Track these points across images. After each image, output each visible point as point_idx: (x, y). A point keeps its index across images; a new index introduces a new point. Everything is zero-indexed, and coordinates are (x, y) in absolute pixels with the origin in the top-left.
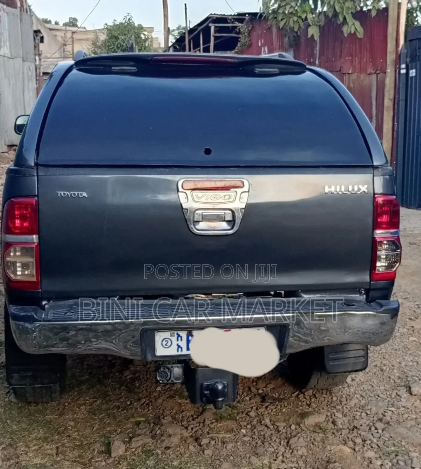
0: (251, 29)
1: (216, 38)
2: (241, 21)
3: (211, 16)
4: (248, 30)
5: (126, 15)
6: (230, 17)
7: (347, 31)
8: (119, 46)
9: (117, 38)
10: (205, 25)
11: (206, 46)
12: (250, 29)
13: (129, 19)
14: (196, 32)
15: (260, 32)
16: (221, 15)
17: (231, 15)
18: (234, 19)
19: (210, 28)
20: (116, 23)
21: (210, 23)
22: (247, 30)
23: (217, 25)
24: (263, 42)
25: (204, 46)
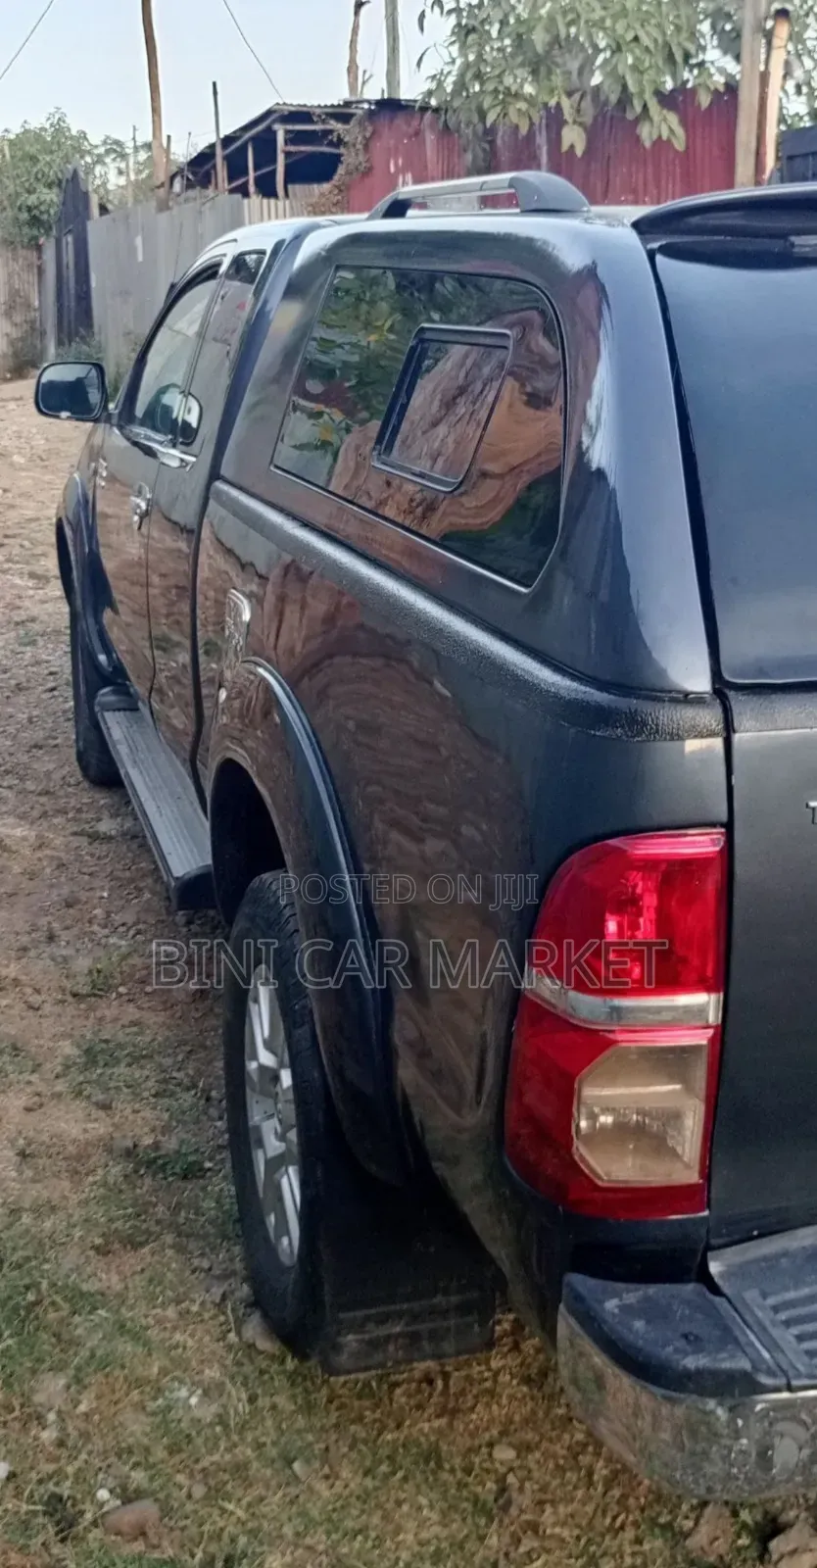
0: (371, 137)
1: (288, 154)
2: (344, 118)
3: (277, 107)
4: (364, 137)
5: (53, 110)
6: (318, 111)
7: (651, 133)
8: (40, 176)
9: (34, 159)
10: (260, 128)
11: (264, 171)
12: (368, 135)
13: (59, 119)
14: (238, 143)
15: (392, 142)
16: (299, 105)
17: (319, 106)
18: (327, 114)
19: (275, 133)
20: (27, 127)
21: (274, 122)
22: (360, 139)
23: (290, 127)
24: (400, 162)
25: (259, 173)
